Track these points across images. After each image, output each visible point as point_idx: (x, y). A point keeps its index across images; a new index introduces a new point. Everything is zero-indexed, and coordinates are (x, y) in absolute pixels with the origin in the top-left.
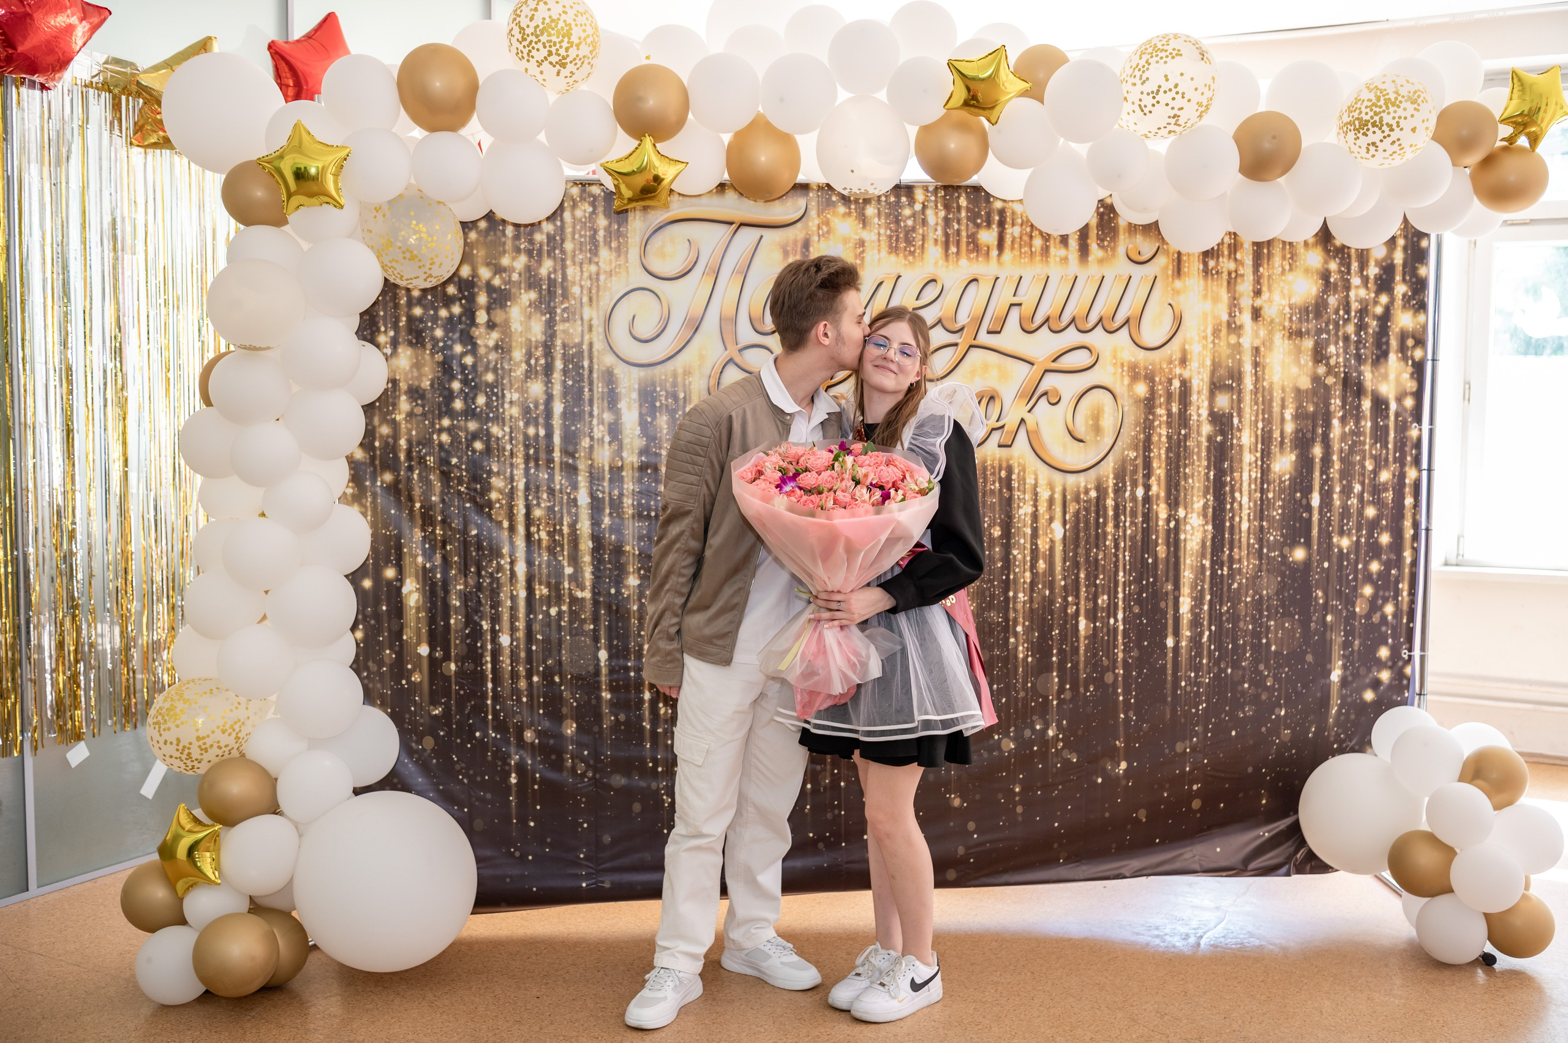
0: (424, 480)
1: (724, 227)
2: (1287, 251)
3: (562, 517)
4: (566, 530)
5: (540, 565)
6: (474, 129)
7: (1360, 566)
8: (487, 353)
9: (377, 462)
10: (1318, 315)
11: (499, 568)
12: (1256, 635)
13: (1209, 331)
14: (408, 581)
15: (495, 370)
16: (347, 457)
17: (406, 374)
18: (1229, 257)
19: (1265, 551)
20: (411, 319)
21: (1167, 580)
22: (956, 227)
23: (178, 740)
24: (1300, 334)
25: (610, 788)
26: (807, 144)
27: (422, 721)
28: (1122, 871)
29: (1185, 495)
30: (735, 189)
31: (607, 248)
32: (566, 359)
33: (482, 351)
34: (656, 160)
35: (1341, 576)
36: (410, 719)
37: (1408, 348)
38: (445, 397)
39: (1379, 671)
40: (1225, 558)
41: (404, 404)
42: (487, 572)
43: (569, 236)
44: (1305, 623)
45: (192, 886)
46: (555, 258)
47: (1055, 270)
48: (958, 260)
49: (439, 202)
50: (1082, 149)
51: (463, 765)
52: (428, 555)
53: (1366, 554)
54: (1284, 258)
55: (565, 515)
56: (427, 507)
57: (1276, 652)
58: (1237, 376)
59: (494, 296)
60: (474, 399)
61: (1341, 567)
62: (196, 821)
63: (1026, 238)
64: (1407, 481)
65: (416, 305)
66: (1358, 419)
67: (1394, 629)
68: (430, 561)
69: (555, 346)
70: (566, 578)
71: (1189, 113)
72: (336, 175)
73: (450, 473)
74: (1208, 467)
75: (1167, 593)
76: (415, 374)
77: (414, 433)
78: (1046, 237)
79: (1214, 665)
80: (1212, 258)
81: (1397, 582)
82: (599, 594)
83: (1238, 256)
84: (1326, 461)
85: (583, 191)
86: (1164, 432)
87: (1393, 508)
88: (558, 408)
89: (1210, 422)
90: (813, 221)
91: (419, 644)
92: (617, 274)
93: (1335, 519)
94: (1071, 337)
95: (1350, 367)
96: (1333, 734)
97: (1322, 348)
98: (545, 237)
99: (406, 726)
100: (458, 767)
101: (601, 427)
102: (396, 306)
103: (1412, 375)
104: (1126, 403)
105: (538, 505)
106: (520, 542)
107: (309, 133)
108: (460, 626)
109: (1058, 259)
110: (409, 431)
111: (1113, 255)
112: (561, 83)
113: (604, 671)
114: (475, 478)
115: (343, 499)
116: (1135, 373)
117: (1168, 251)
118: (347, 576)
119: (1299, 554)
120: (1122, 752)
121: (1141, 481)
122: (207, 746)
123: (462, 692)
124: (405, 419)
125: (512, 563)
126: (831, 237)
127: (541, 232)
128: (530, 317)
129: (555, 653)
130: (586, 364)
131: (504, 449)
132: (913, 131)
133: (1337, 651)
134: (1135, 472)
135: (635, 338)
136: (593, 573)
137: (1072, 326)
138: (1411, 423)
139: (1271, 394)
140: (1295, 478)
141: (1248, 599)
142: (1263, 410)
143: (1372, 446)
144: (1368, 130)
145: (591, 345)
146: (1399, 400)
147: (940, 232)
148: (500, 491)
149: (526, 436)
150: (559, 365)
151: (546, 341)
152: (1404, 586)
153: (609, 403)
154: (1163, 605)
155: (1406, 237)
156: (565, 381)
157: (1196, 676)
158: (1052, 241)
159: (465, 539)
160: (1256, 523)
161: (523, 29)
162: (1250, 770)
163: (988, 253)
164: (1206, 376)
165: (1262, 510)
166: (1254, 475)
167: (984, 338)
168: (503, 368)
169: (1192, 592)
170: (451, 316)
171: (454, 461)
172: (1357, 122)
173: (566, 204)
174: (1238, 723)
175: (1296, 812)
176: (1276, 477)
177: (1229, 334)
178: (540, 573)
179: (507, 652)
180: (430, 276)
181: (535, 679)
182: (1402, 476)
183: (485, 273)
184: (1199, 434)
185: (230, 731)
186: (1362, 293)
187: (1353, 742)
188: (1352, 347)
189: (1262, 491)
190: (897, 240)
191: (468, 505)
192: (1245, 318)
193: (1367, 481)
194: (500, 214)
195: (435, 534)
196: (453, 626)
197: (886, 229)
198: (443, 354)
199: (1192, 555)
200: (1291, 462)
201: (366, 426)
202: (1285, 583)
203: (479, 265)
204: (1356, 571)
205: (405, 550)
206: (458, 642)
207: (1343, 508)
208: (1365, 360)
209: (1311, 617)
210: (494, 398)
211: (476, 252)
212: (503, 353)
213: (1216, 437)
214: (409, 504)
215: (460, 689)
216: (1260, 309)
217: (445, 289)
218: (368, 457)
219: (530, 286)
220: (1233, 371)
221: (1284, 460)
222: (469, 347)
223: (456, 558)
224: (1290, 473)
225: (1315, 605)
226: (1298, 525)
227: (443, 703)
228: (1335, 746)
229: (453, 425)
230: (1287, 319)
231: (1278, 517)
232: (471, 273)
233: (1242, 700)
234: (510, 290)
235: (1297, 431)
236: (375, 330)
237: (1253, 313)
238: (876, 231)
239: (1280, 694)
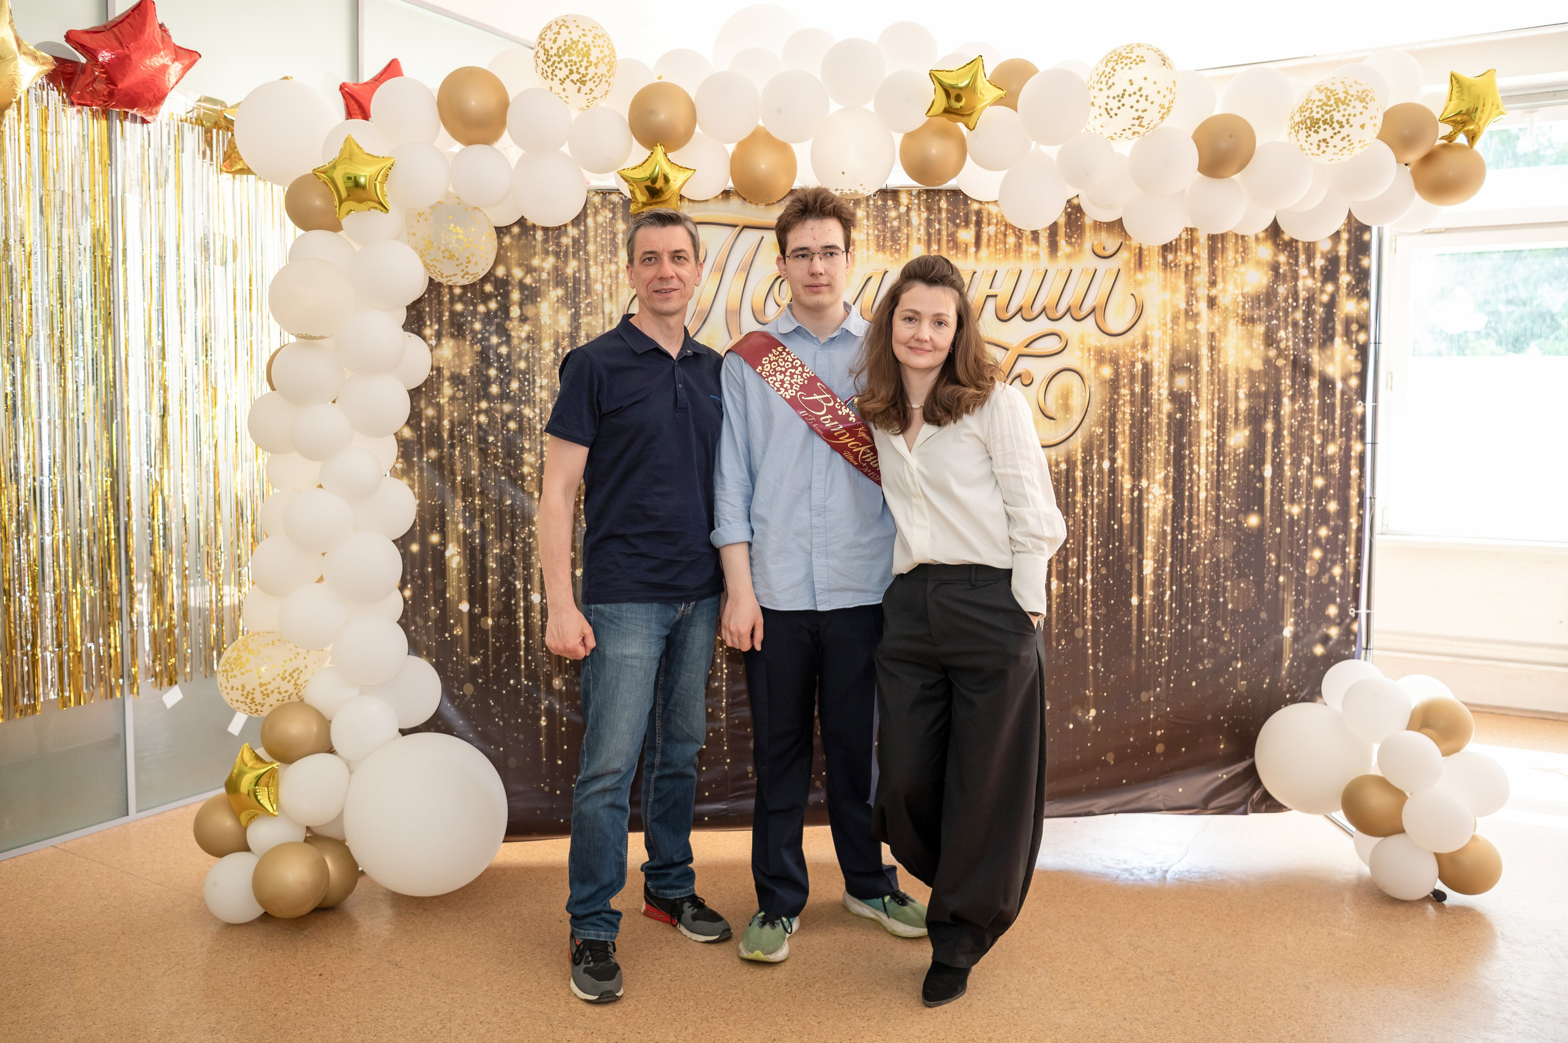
0: (465, 456)
1: (728, 231)
2: (1240, 245)
6: (505, 143)
7: (1310, 532)
8: (520, 344)
9: (424, 441)
10: (1269, 303)
12: (1214, 594)
13: (1169, 318)
14: (450, 546)
15: (527, 358)
16: (396, 434)
17: (449, 362)
18: (1187, 251)
19: (1222, 517)
20: (453, 313)
21: (1131, 545)
22: (937, 226)
23: (243, 687)
24: (1252, 320)
26: (802, 152)
27: (463, 669)
28: (1093, 809)
29: (1148, 467)
30: (739, 195)
33: (515, 341)
34: (667, 167)
35: (1292, 541)
36: (452, 668)
37: (1352, 332)
38: (483, 383)
39: (1328, 628)
40: (1185, 524)
41: (447, 389)
42: (520, 537)
43: (592, 239)
44: (1259, 584)
45: (253, 817)
46: (579, 259)
47: (1027, 265)
49: (475, 208)
51: (499, 709)
52: (469, 523)
53: (1316, 521)
54: (1237, 251)
56: (468, 481)
57: (1232, 610)
58: (1194, 359)
59: (526, 293)
60: (508, 384)
61: (1292, 533)
62: (258, 758)
63: (1000, 236)
64: (1353, 454)
65: (458, 301)
66: (1306, 397)
67: (1342, 589)
68: (470, 528)
69: (580, 337)
71: (1152, 115)
72: (382, 183)
73: (487, 449)
74: (1169, 442)
75: (1131, 556)
76: (457, 362)
77: (456, 414)
78: (1019, 233)
79: (1175, 622)
80: (1171, 252)
81: (1344, 546)
83: (1195, 250)
84: (1278, 436)
85: (604, 199)
86: (1128, 410)
87: (1340, 478)
89: (1170, 400)
91: (460, 601)
93: (1286, 489)
94: (1042, 325)
95: (1299, 350)
96: (1286, 684)
97: (1273, 333)
98: (570, 240)
99: (449, 674)
100: (494, 711)
102: (440, 303)
103: (1356, 357)
104: (1093, 384)
107: (359, 146)
108: (496, 585)
109: (1030, 255)
110: (452, 413)
111: (1080, 251)
112: (581, 100)
114: (509, 454)
115: (394, 472)
116: (1101, 357)
117: (1130, 246)
118: (394, 541)
119: (1253, 521)
120: (1091, 701)
121: (1107, 454)
122: (269, 691)
123: (498, 644)
124: (448, 402)
127: (567, 235)
128: (557, 311)
131: (535, 429)
132: (898, 139)
133: (1289, 609)
134: (1101, 446)
137: (1043, 315)
138: (1356, 400)
139: (1226, 375)
140: (1249, 452)
141: (1207, 562)
142: (1219, 391)
143: (1319, 422)
144: (1319, 127)
146: (1345, 380)
147: (922, 232)
148: (532, 466)
151: (571, 333)
152: (1351, 550)
154: (1128, 567)
155: (1349, 231)
157: (1159, 632)
158: (1024, 239)
159: (501, 508)
160: (1213, 493)
161: (548, 51)
162: (1209, 717)
163: (966, 250)
164: (1166, 359)
165: (1218, 481)
166: (1210, 449)
168: (533, 356)
169: (1154, 555)
170: (489, 312)
171: (491, 439)
172: (1308, 121)
173: (589, 211)
174: (1198, 675)
175: (1252, 755)
176: (1232, 450)
177: (1186, 321)
180: (466, 274)
182: (1348, 449)
183: (518, 273)
184: (1160, 411)
185: (289, 678)
186: (1310, 282)
187: (1305, 692)
188: (1300, 332)
189: (1219, 463)
190: (884, 240)
191: (503, 478)
192: (1202, 306)
193: (1315, 454)
194: (531, 220)
195: (474, 504)
196: (490, 586)
197: (874, 229)
198: (481, 344)
199: (1154, 521)
200: (1245, 437)
201: (412, 408)
202: (1240, 547)
203: (513, 266)
204: (1306, 536)
205: (448, 518)
206: (494, 599)
207: (1293, 479)
208: (1313, 344)
209: (1265, 578)
210: (526, 383)
211: (509, 254)
212: (533, 343)
213: (1175, 415)
214: (452, 477)
215: (496, 642)
216: (1215, 298)
217: (482, 286)
218: (415, 435)
219: (558, 284)
220: (1190, 355)
221: (1238, 435)
222: (504, 339)
223: (493, 526)
224: (1244, 447)
225: (1268, 568)
226: (1252, 494)
227: (481, 654)
228: (1288, 696)
229: (490, 407)
230: (1240, 307)
231: (1233, 487)
232: (505, 273)
233: (1201, 653)
234: (540, 287)
235: (1250, 409)
236: (421, 323)
237: (1208, 302)
238: (865, 232)
239: (1236, 648)
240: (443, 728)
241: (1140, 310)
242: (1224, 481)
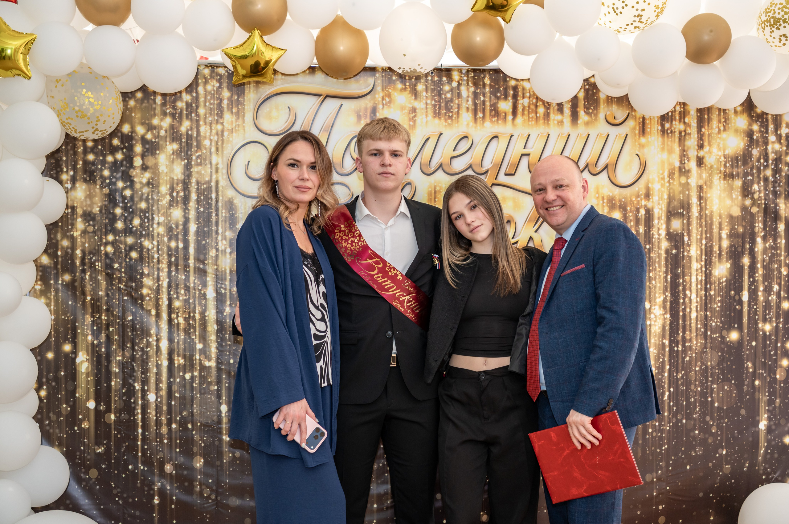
0: (94, 279)
1: (313, 99)
2: (722, 117)
3: (195, 307)
4: (197, 316)
5: (178, 342)
6: (130, 25)
7: (779, 345)
8: (141, 188)
9: (59, 267)
10: (745, 163)
11: (148, 344)
12: (703, 395)
13: (666, 174)
14: (80, 354)
15: (147, 200)
16: (35, 261)
17: (82, 202)
18: (680, 121)
19: (709, 333)
20: (86, 162)
22: (482, 98)
24: (732, 176)
25: (227, 507)
26: (373, 37)
27: (89, 457)
29: (650, 292)
30: (323, 71)
31: (229, 112)
32: (199, 192)
33: (138, 186)
34: (263, 48)
35: (765, 352)
36: (80, 456)
38: (110, 220)
40: (680, 338)
41: (80, 225)
42: (139, 347)
43: (202, 104)
44: (739, 386)
46: (191, 120)
47: (554, 130)
48: (483, 122)
49: (104, 77)
50: (572, 41)
51: (119, 490)
52: (96, 335)
53: (784, 336)
54: (719, 122)
55: (197, 305)
56: (96, 300)
57: (718, 407)
58: (686, 206)
59: (147, 146)
60: (131, 221)
61: (765, 346)
63: (533, 107)
65: (90, 152)
66: (775, 237)
68: (97, 339)
69: (191, 183)
70: (197, 352)
71: (649, 14)
72: (25, 54)
73: (113, 274)
74: (666, 272)
76: (89, 203)
77: (87, 245)
78: (547, 105)
79: (673, 417)
80: (668, 122)
82: (221, 363)
83: (687, 120)
84: (753, 268)
85: (212, 72)
88: (193, 227)
89: (667, 239)
90: (379, 94)
91: (88, 400)
92: (236, 131)
93: (760, 310)
95: (769, 200)
96: (762, 468)
97: (748, 186)
98: (184, 104)
100: (115, 492)
101: (224, 242)
102: (75, 153)
105: (178, 298)
106: (164, 326)
107: (5, 24)
108: (119, 387)
109: (556, 122)
110: (83, 244)
111: (596, 119)
113: (225, 420)
114: (131, 278)
115: (33, 293)
116: (612, 204)
117: (635, 116)
118: (31, 350)
119: (734, 336)
123: (119, 436)
124: (81, 235)
125: (158, 341)
126: (392, 105)
127: (182, 101)
128: (173, 162)
129: (188, 406)
130: (214, 196)
131: (153, 258)
132: (450, 28)
133: (763, 407)
135: (250, 178)
136: (217, 348)
139: (711, 219)
140: (730, 281)
141: (697, 369)
142: (706, 231)
144: (780, 25)
145: (217, 182)
147: (470, 102)
148: (150, 288)
149: (169, 248)
150: (194, 196)
151: (184, 180)
153: (230, 224)
156: (198, 208)
158: (551, 110)
159: (123, 323)
160: (702, 313)
162: (701, 495)
163: (505, 118)
164: (664, 206)
165: (706, 304)
166: (700, 278)
167: (502, 178)
168: (153, 199)
169: (656, 363)
170: (116, 161)
171: (116, 266)
172: (772, 20)
173: (200, 81)
174: (691, 460)
176: (716, 279)
177: (680, 176)
178: (178, 348)
179: (153, 406)
180: (97, 130)
181: (174, 426)
183: (140, 130)
184: (659, 248)
186: (777, 146)
187: (777, 474)
188: (770, 186)
189: (706, 290)
190: (440, 108)
191: (126, 298)
192: (692, 165)
193: (783, 283)
194: (152, 87)
195: (101, 319)
196: (113, 387)
197: (432, 100)
198: (109, 188)
199: (655, 336)
200: (727, 268)
201: (49, 239)
202: (724, 357)
203: (136, 124)
204: (776, 348)
205: (79, 331)
206: (117, 398)
207: (766, 302)
208: (780, 195)
209: (744, 382)
210: (146, 220)
211: (133, 115)
212: (153, 188)
213: (672, 250)
214: (82, 297)
215: (118, 434)
216: (703, 158)
217: (111, 141)
218: (52, 262)
219: (173, 140)
220: (683, 203)
221: (722, 267)
222: (128, 183)
223: (116, 337)
224: (726, 277)
225: (747, 373)
226: (733, 314)
227: (105, 444)
228: (764, 477)
229: (116, 239)
230: (723, 166)
231: (718, 309)
232: (130, 130)
233: (694, 443)
234: (158, 142)
235: (731, 246)
236: (59, 169)
237: (697, 161)
238: (424, 102)
239: (722, 438)
240: (71, 506)
241: (643, 167)
242: (711, 304)
